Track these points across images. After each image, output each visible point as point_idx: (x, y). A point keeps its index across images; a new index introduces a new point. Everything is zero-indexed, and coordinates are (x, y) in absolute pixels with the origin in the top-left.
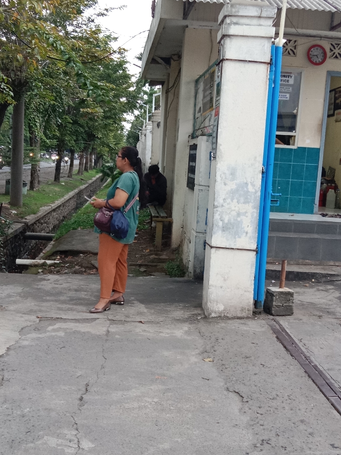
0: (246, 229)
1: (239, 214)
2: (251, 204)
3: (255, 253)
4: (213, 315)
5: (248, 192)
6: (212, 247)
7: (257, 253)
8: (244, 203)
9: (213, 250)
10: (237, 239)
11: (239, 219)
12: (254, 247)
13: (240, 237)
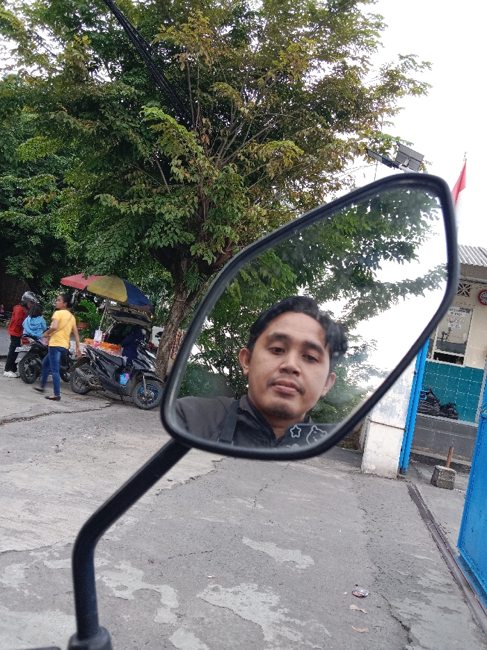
0: (398, 412)
1: (394, 401)
2: (404, 395)
3: (403, 431)
4: (367, 472)
5: (402, 385)
6: (371, 421)
7: (405, 432)
8: (399, 393)
9: (372, 424)
10: (391, 419)
11: (394, 404)
12: (403, 427)
13: (393, 417)
